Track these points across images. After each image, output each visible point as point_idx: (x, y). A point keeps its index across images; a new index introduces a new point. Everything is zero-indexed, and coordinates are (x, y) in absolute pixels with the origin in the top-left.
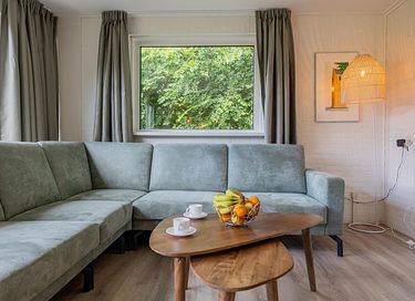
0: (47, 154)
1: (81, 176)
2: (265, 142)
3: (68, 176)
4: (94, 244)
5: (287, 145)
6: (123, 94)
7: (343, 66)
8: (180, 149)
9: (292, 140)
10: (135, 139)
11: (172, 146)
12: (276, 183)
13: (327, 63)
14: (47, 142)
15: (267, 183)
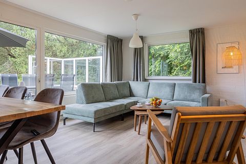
0: (117, 85)
1: (127, 92)
2: (191, 82)
3: (122, 92)
4: (123, 108)
5: (201, 83)
6: (139, 65)
8: (158, 84)
10: (145, 80)
11: (155, 83)
12: (191, 98)
14: (118, 82)
15: (188, 98)
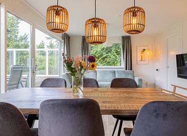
2: (124, 70)
5: (130, 70)
7: (144, 50)
9: (131, 69)
13: (140, 49)
